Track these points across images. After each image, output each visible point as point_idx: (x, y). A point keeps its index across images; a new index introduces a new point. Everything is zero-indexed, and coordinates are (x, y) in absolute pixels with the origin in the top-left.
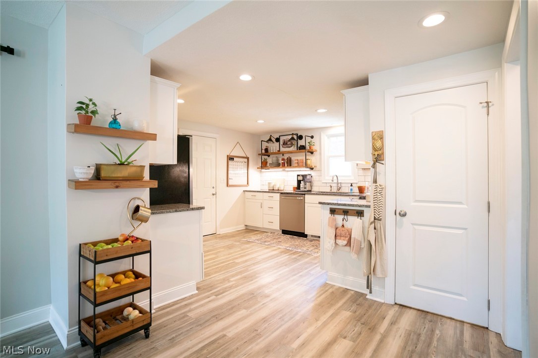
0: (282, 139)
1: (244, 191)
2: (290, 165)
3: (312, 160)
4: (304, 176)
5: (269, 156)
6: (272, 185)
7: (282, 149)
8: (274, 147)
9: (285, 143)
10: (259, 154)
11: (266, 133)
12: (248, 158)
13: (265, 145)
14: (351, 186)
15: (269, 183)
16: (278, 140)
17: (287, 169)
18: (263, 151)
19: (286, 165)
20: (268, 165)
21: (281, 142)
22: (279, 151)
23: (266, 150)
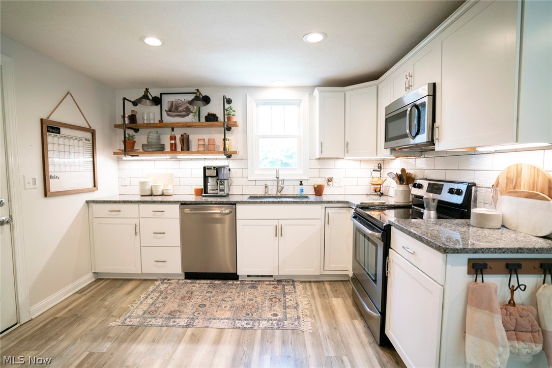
0: (166, 100)
1: (87, 202)
2: (188, 150)
4: (218, 170)
5: (136, 131)
6: (148, 187)
7: (167, 119)
8: (149, 114)
9: (174, 109)
10: (117, 126)
11: (133, 84)
12: (93, 133)
13: (130, 108)
14: (301, 184)
15: (143, 184)
16: (157, 101)
17: (180, 157)
18: (127, 121)
19: (179, 148)
20: (138, 147)
21: (166, 106)
22: (161, 121)
23: (133, 118)
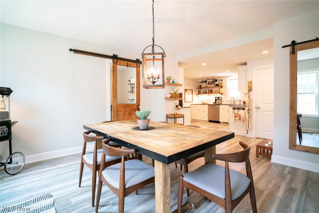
0: (207, 81)
1: (191, 104)
2: (212, 93)
3: (222, 90)
4: (218, 98)
5: (201, 89)
6: (203, 102)
7: (208, 86)
8: (204, 85)
9: (209, 83)
10: (197, 88)
11: (200, 79)
12: (192, 90)
13: (200, 84)
14: (240, 101)
15: (202, 101)
16: (205, 82)
17: (210, 95)
18: (199, 87)
19: (210, 93)
20: (201, 93)
21: (207, 83)
22: (206, 87)
23: (200, 86)
